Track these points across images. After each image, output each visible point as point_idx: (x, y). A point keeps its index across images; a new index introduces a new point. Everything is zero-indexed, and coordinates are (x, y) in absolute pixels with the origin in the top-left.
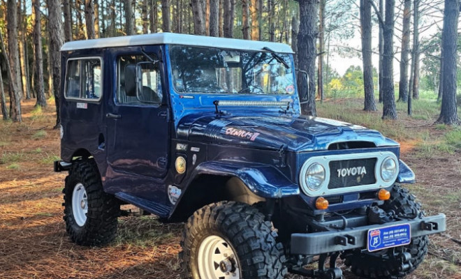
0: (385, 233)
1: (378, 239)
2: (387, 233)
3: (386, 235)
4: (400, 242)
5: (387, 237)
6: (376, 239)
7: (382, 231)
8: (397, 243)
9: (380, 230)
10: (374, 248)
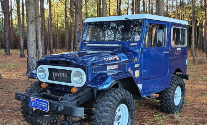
0: (38, 102)
1: (35, 103)
2: (39, 102)
3: (38, 103)
4: (44, 109)
5: (39, 104)
6: (33, 103)
7: (37, 100)
8: (42, 109)
9: (36, 99)
10: (32, 106)
